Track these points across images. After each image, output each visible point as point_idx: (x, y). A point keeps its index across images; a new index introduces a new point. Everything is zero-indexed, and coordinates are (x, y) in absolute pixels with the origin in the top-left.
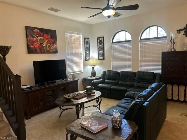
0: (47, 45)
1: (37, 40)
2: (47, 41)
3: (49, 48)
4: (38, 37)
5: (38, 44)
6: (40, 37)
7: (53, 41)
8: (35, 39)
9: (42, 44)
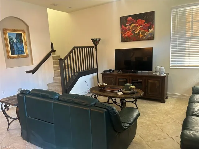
0: (140, 31)
1: (129, 28)
2: (141, 27)
3: (142, 34)
4: (130, 25)
5: (130, 31)
6: (133, 25)
7: (148, 25)
8: (127, 27)
9: (135, 31)
